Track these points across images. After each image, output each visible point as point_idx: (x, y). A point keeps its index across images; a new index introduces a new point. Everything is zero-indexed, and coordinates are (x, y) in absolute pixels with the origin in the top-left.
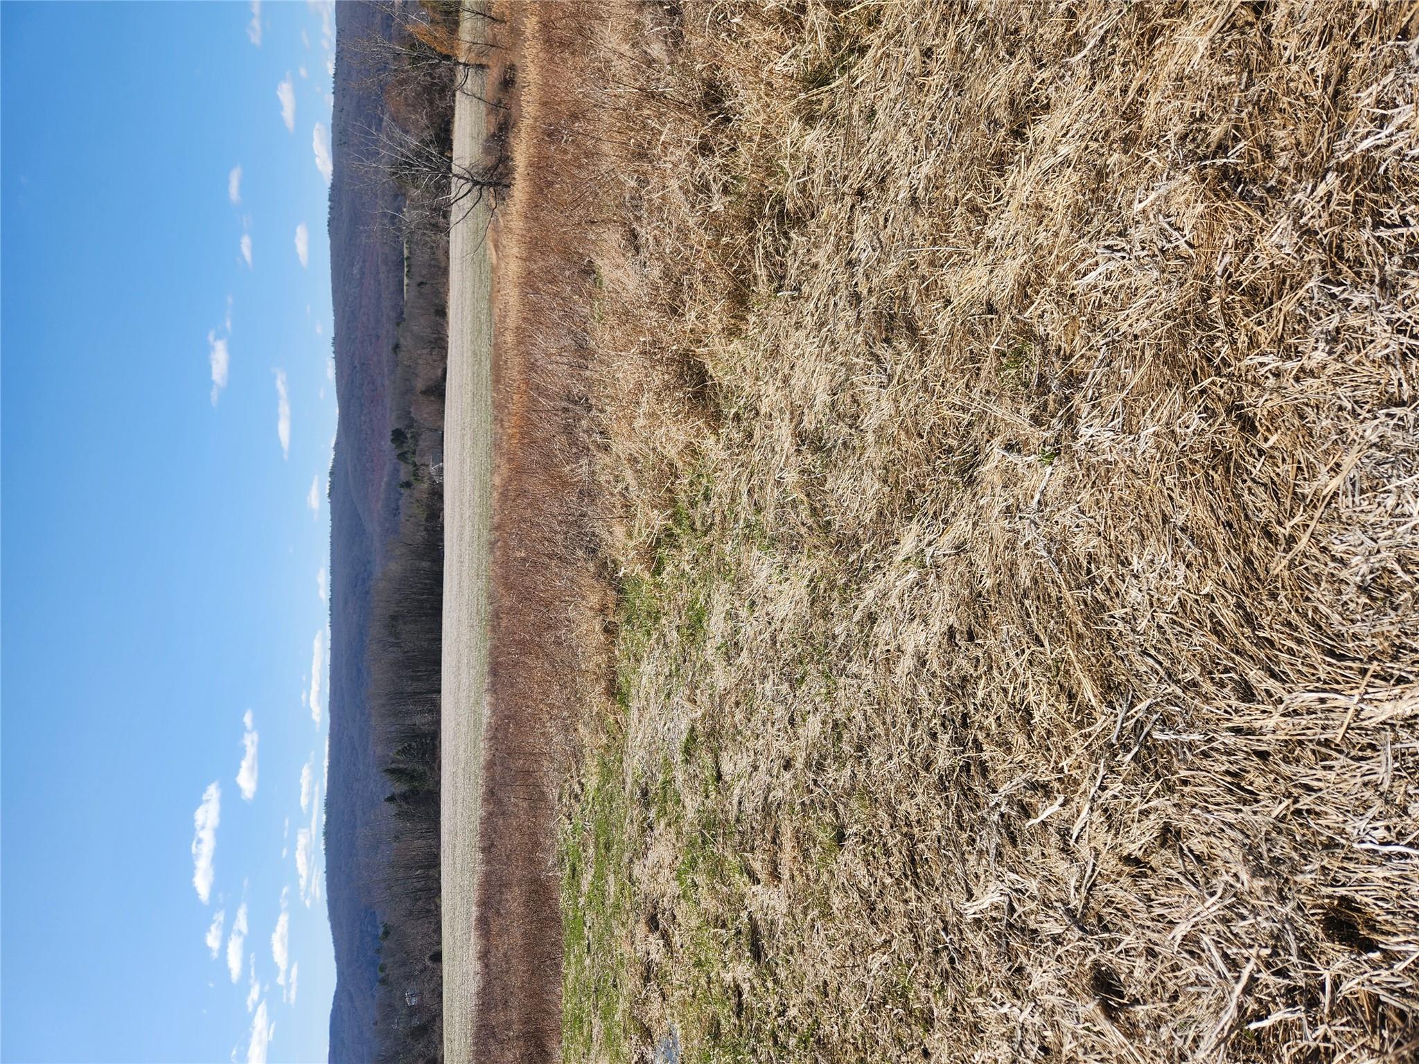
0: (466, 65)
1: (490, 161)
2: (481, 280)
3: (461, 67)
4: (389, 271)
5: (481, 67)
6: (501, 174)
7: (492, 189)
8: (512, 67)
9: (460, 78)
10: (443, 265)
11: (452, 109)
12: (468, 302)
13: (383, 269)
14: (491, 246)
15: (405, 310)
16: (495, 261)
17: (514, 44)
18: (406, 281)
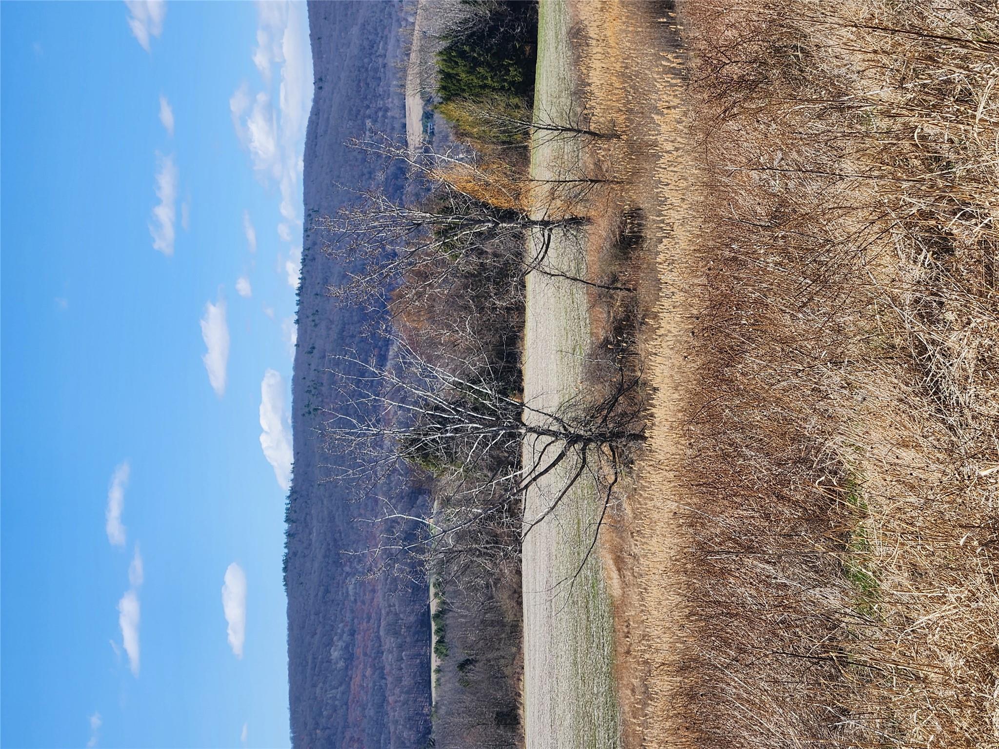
0: (545, 224)
1: (601, 393)
2: (589, 637)
3: (537, 229)
4: (401, 647)
5: (576, 222)
6: (624, 414)
7: (606, 448)
8: (635, 214)
9: (533, 246)
10: (509, 618)
11: (520, 309)
12: (564, 686)
13: (389, 642)
14: (608, 561)
15: (435, 723)
16: (617, 592)
17: (636, 173)
18: (435, 662)
